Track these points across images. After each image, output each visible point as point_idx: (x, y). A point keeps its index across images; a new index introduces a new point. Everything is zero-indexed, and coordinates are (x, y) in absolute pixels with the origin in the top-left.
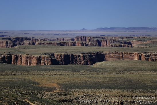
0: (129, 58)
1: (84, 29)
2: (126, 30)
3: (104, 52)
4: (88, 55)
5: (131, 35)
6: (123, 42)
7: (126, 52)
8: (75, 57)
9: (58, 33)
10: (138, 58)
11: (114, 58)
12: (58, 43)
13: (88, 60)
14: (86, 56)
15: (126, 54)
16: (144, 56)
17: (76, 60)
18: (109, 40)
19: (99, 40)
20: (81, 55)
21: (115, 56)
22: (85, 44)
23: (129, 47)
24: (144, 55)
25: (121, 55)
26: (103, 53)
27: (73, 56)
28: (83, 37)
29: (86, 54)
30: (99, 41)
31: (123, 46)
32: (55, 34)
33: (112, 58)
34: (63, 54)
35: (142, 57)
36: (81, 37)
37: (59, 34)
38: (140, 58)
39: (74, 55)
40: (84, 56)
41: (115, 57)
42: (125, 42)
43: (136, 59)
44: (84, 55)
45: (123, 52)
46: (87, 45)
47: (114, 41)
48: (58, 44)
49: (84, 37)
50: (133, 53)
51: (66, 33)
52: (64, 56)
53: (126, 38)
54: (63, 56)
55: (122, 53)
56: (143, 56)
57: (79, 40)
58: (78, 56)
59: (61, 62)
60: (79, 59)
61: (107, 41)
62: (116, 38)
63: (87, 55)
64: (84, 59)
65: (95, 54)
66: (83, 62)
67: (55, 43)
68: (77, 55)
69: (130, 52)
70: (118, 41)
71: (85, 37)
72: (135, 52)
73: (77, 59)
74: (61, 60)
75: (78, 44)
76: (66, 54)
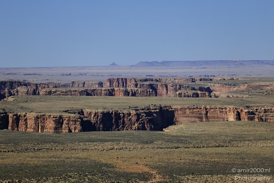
0: (218, 117)
1: (114, 64)
2: (192, 65)
3: (173, 107)
4: (145, 113)
5: (202, 75)
6: (196, 87)
7: (212, 107)
8: (122, 117)
9: (68, 72)
10: (235, 117)
11: (191, 117)
12: (82, 91)
13: (146, 122)
14: (142, 114)
15: (212, 110)
16: (246, 113)
17: (124, 122)
18: (170, 85)
19: (153, 84)
20: (133, 112)
21: (193, 113)
22: (131, 93)
23: (211, 97)
24: (246, 110)
25: (204, 112)
26: (172, 109)
27: (117, 115)
28: (122, 79)
29: (141, 111)
30: (154, 86)
31: (200, 95)
32: (63, 75)
33: (189, 117)
34: (100, 111)
35: (243, 115)
36: (118, 80)
37: (70, 74)
38: (238, 117)
39: (120, 113)
40: (138, 115)
41: (194, 115)
42: (200, 88)
43: (231, 118)
44: (138, 112)
45: (208, 107)
46: (134, 94)
47: (180, 85)
48: (81, 93)
49: (124, 80)
50: (226, 108)
51: (82, 71)
52: (103, 116)
53: (201, 80)
54: (99, 114)
55: (206, 109)
56: (244, 113)
57: (114, 84)
58: (127, 114)
59: (97, 125)
60: (129, 120)
61: (168, 87)
62: (182, 80)
63: (143, 113)
64: (137, 120)
65: (157, 110)
66: (136, 125)
67: (76, 91)
68: (126, 112)
69: (219, 106)
70: (188, 87)
71: (126, 80)
72: (230, 106)
73: (125, 120)
74: (97, 122)
75: (118, 93)
76: (105, 111)
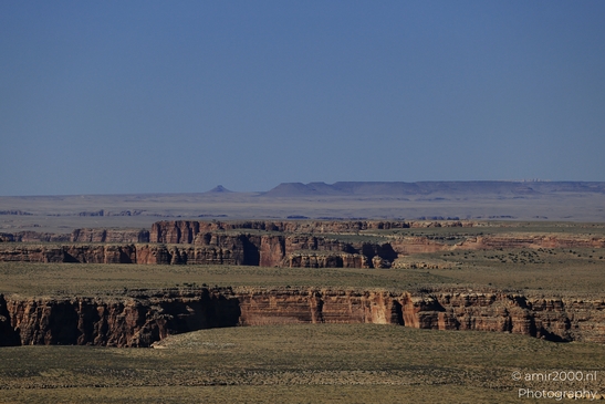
0: (347, 317)
1: (220, 189)
2: (408, 193)
3: (236, 291)
4: (163, 304)
6: (356, 244)
7: (335, 289)
8: (101, 314)
9: (96, 208)
10: (390, 316)
11: (280, 315)
12: (53, 252)
13: (161, 327)
14: (153, 308)
15: (334, 299)
16: (416, 305)
17: (106, 326)
18: (292, 237)
19: (249, 236)
20: (129, 302)
21: (285, 305)
22: (174, 255)
24: (417, 300)
25: (313, 304)
26: (234, 294)
27: (89, 307)
28: (188, 223)
29: (153, 300)
30: (251, 240)
31: (345, 263)
32: (84, 214)
33: (275, 314)
34: (46, 298)
35: (409, 311)
36: (177, 225)
37: (101, 213)
38: (397, 315)
39: (96, 305)
40: (142, 310)
41: (288, 310)
42: (365, 245)
43: (381, 317)
44: (143, 302)
45: (323, 290)
46: (182, 259)
47: (315, 239)
48: (52, 256)
50: (367, 294)
51: (131, 206)
52: (52, 311)
53: (381, 226)
54: (44, 307)
55: (319, 295)
56: (411, 306)
57: (169, 235)
58: (115, 306)
59: (38, 333)
60: (120, 322)
61: (287, 242)
62: (334, 227)
63: (156, 305)
64: (140, 322)
65: (196, 298)
66: (137, 334)
67: (38, 251)
68: (110, 301)
69: (352, 288)
70: (336, 243)
71: (197, 225)
72: (377, 289)
73: (110, 321)
74: (37, 327)
75: (143, 256)
76: (60, 299)
